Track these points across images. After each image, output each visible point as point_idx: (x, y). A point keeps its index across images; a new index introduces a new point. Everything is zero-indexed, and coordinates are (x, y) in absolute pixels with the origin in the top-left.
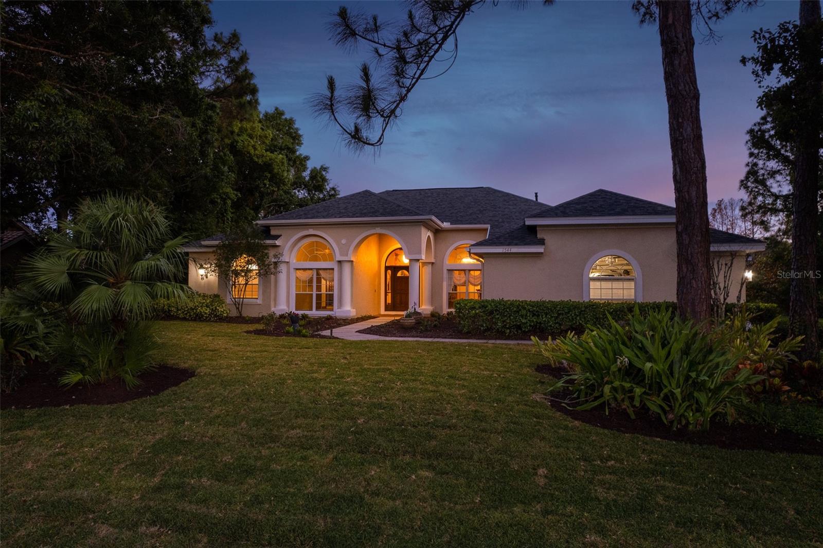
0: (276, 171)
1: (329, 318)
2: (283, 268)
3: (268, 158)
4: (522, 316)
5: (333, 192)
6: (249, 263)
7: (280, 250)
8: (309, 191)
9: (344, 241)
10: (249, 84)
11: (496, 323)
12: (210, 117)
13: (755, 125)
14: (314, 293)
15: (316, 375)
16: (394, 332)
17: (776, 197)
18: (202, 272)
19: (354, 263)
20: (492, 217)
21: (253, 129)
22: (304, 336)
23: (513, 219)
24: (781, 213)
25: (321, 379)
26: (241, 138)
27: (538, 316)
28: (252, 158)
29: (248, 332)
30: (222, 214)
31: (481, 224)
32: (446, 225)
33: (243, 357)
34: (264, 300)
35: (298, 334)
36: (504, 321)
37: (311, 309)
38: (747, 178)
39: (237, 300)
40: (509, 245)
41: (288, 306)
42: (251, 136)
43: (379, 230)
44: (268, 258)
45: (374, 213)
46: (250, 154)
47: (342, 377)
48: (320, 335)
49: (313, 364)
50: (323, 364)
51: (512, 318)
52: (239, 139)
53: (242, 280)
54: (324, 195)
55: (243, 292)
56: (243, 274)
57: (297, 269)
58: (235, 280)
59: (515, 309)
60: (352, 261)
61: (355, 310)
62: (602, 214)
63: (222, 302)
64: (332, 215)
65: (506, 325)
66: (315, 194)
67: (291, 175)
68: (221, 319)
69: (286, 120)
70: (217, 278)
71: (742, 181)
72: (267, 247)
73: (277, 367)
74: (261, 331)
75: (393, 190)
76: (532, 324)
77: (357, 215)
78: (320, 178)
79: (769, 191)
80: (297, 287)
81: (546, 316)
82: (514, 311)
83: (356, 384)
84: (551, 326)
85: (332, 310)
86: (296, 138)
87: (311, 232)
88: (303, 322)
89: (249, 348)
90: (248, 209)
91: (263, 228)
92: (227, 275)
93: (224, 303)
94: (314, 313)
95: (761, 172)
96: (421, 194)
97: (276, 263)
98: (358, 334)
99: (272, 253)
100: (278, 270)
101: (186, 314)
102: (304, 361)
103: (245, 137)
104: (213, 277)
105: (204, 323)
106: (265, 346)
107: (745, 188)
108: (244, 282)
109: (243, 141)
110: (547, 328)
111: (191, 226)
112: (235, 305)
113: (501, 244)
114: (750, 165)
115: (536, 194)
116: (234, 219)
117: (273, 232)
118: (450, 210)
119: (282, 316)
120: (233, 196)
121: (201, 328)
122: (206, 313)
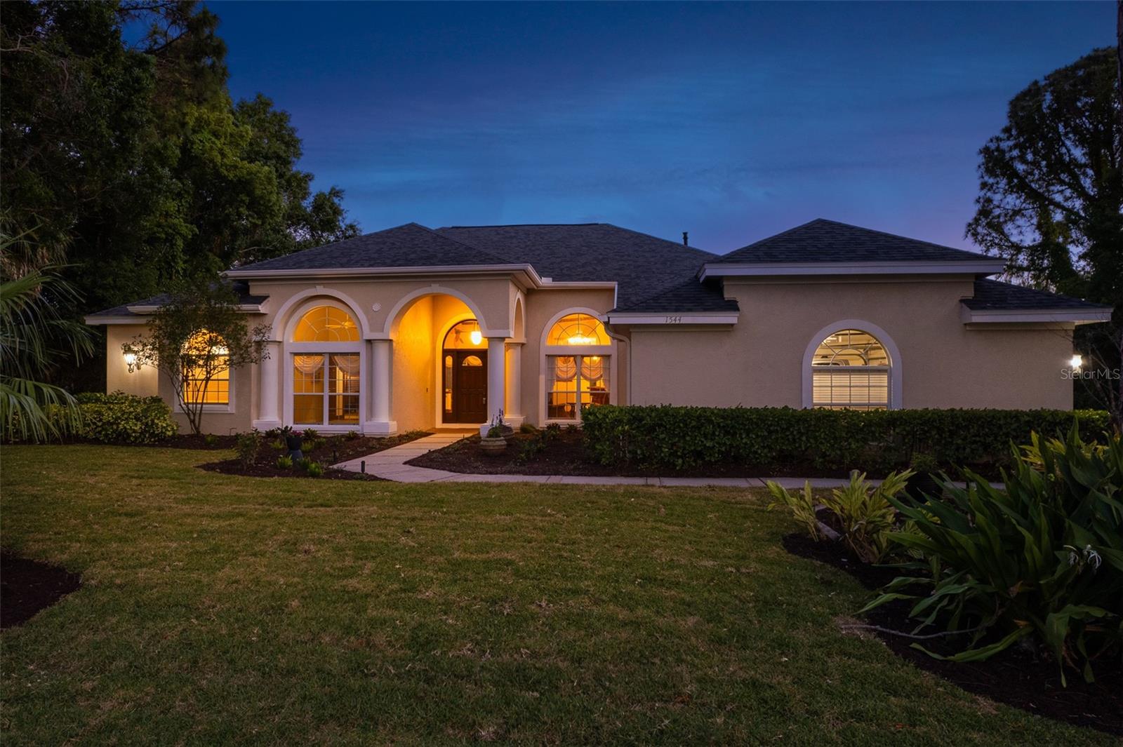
0: (258, 192)
1: (353, 437)
2: (272, 351)
3: (245, 172)
4: (705, 436)
5: (351, 232)
6: (212, 343)
7: (266, 321)
8: (312, 229)
9: (376, 307)
10: (210, 37)
11: (659, 448)
12: (138, 80)
13: (991, 141)
14: (326, 394)
15: (353, 583)
16: (475, 465)
17: (1018, 248)
18: (130, 358)
19: (394, 344)
20: (620, 269)
21: (220, 122)
22: (315, 475)
23: (654, 272)
24: (1026, 274)
25: (367, 596)
26: (199, 136)
27: (734, 435)
28: (217, 170)
29: (209, 467)
30: (168, 263)
31: (602, 280)
32: (546, 282)
33: (191, 532)
34: (238, 407)
35: (301, 471)
36: (673, 444)
37: (320, 421)
38: (977, 220)
39: (190, 406)
40: (677, 310)
41: (281, 418)
42: (216, 135)
43: (436, 288)
44: (246, 334)
45: (428, 261)
46: (215, 165)
47: (413, 589)
48: (341, 471)
49: (343, 550)
50: (363, 552)
51: (688, 438)
52: (196, 138)
53: (199, 373)
54: (337, 237)
55: (201, 394)
56: (201, 362)
57: (296, 354)
58: (188, 372)
59: (694, 423)
60: (391, 340)
61: (395, 423)
62: (836, 258)
63: (164, 411)
64: (357, 262)
65: (676, 452)
66: (322, 236)
67: (284, 202)
68: (163, 440)
69: (275, 114)
70: (156, 371)
71: (970, 225)
72: (244, 316)
73: (265, 561)
74: (233, 463)
75: (453, 228)
76: (723, 449)
77: (398, 262)
78: (331, 208)
79: (1008, 240)
80: (297, 385)
81: (748, 435)
82: (693, 427)
83: (447, 608)
84: (756, 452)
85: (356, 422)
86: (291, 143)
87: (320, 290)
88: (307, 446)
89: (207, 508)
90: (211, 256)
91: (234, 284)
92: (173, 364)
93: (166, 412)
94: (326, 428)
95: (997, 212)
96: (498, 234)
97: (259, 344)
98: (408, 467)
99: (252, 325)
100: (263, 354)
101: (100, 432)
102: (321, 542)
103: (206, 134)
104: (149, 368)
105: (130, 449)
106: (240, 500)
107: (973, 235)
108: (204, 377)
109: (203, 142)
110: (748, 455)
111: (115, 281)
112: (188, 415)
113: (664, 309)
114: (982, 200)
115: (685, 234)
116: (188, 272)
117: (255, 291)
118: (549, 258)
119: (271, 435)
120: (184, 230)
121: (122, 459)
122: (135, 431)
